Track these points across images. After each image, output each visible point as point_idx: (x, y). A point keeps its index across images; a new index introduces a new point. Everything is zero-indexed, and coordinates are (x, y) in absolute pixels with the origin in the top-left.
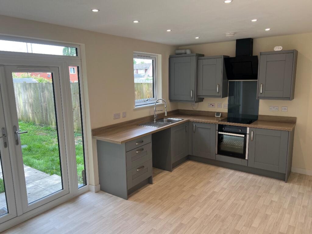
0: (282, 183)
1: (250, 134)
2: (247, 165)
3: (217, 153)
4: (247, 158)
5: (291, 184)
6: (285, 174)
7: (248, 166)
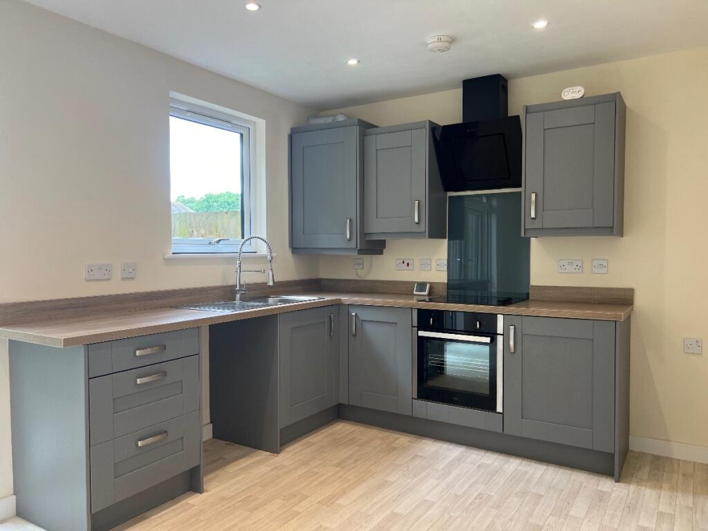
0: (606, 485)
1: (505, 335)
2: (501, 431)
3: (415, 396)
4: (499, 409)
5: (632, 487)
6: (614, 455)
7: (505, 432)
